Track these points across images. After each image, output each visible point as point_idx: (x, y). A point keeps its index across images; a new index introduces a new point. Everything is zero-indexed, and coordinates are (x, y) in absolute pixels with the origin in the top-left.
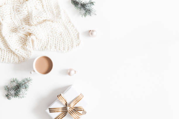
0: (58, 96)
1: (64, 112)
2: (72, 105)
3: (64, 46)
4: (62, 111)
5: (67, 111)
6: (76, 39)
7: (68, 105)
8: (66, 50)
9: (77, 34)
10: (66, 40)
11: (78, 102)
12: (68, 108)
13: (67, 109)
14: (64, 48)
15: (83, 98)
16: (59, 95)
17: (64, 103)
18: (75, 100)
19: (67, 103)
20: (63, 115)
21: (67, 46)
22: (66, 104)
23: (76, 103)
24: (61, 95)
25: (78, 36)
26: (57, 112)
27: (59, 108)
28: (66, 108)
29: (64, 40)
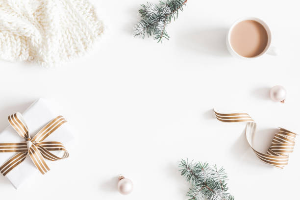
0: (9, 118)
1: (22, 153)
2: (39, 139)
3: (75, 44)
4: (17, 151)
5: (27, 150)
6: (91, 21)
7: (29, 138)
8: (83, 50)
9: (91, 10)
10: (74, 30)
11: (51, 132)
12: (30, 144)
13: (26, 147)
14: (76, 48)
15: (63, 125)
16: (12, 116)
17: (22, 133)
18: (46, 128)
19: (27, 133)
20: (19, 159)
21: (81, 43)
22: (25, 135)
23: (47, 135)
24: (15, 115)
25: (93, 13)
26: (6, 151)
27: (10, 144)
28: (26, 144)
29: (69, 33)
